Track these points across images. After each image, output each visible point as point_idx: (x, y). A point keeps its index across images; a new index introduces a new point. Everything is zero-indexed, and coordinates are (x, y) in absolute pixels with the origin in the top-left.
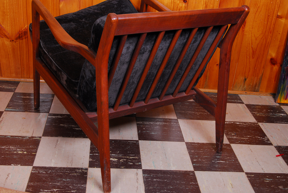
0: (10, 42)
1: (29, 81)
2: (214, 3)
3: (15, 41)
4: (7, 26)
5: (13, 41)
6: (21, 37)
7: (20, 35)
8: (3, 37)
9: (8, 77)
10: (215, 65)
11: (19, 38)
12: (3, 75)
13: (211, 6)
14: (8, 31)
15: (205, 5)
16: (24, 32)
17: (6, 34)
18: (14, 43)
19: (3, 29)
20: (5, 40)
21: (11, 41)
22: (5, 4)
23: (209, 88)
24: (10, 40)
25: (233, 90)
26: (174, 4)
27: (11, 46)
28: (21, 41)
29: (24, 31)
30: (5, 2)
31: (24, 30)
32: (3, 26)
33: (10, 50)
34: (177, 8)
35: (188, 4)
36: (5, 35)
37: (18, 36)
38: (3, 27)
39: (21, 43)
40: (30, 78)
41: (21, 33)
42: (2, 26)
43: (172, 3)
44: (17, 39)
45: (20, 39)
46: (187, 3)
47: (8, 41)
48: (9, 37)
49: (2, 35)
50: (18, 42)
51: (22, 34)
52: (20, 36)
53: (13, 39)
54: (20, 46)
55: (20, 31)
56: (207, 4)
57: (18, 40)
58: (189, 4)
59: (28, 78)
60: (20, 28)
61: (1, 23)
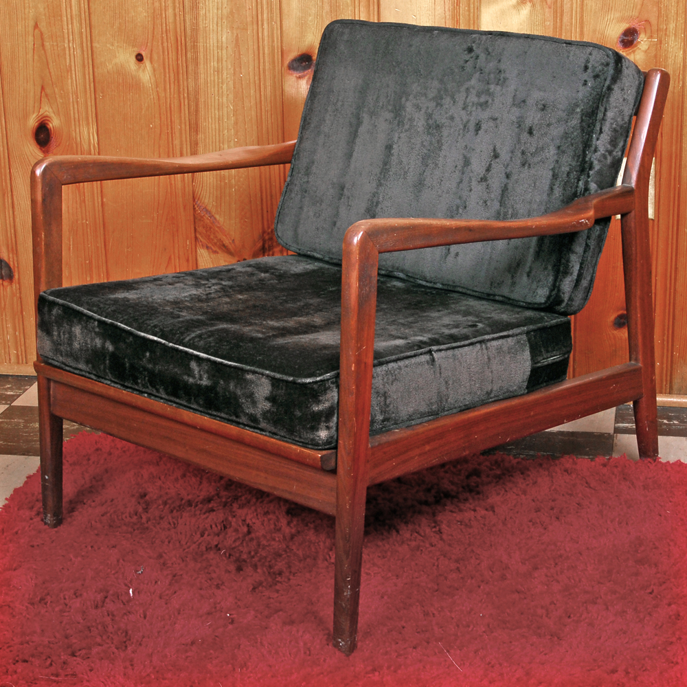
4: (230, 220)
5: (245, 260)
6: (269, 250)
7: (264, 242)
8: (216, 252)
11: (263, 252)
14: (232, 233)
17: (227, 242)
19: (218, 227)
20: (222, 261)
21: (239, 261)
24: (236, 258)
32: (217, 217)
36: (224, 245)
37: (260, 245)
38: (218, 222)
41: (267, 237)
42: (215, 219)
44: (255, 254)
45: (266, 254)
48: (233, 251)
49: (216, 244)
51: (270, 240)
52: (266, 246)
53: (246, 257)
55: (264, 232)
60: (266, 223)
61: (213, 211)
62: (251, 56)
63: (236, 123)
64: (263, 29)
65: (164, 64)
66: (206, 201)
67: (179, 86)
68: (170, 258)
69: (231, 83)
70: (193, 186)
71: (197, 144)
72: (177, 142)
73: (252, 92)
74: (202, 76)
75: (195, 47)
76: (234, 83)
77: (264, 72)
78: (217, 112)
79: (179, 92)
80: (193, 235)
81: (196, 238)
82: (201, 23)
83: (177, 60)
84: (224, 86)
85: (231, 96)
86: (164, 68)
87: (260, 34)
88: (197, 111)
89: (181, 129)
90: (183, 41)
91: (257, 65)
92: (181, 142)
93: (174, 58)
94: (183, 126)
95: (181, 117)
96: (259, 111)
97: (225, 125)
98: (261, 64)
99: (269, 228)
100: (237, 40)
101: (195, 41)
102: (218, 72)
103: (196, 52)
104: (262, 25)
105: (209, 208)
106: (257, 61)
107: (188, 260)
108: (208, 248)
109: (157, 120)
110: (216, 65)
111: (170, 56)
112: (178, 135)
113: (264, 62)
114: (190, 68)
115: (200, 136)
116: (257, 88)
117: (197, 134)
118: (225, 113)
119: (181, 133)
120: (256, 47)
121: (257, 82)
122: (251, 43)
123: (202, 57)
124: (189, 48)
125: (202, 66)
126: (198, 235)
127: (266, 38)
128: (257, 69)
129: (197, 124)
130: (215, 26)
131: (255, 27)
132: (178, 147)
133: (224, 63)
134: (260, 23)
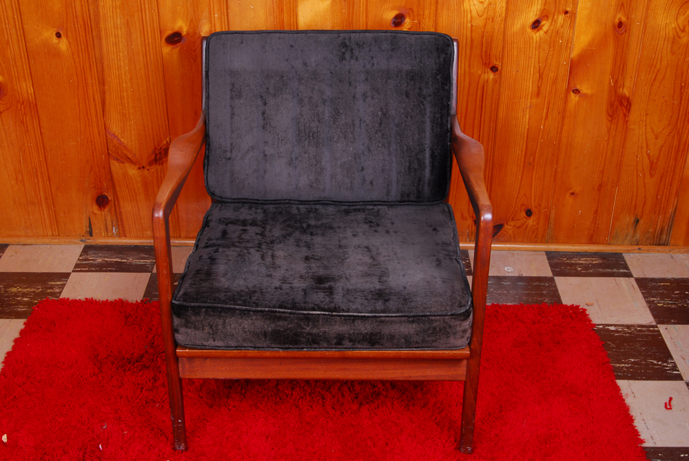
0: (139, 171)
1: (180, 243)
2: (558, 70)
3: (148, 168)
4: (131, 141)
5: (143, 167)
6: (160, 160)
7: (156, 155)
8: (123, 162)
9: (137, 238)
10: (568, 196)
11: (156, 162)
12: (127, 235)
13: (552, 75)
14: (133, 150)
15: (538, 75)
16: (165, 149)
17: (130, 156)
18: (145, 173)
19: (123, 147)
20: (128, 168)
21: (139, 168)
22: (126, 100)
23: (557, 242)
24: (137, 166)
25: (610, 244)
26: (470, 77)
27: (139, 179)
28: (159, 167)
29: (164, 147)
30: (125, 94)
31: (164, 145)
32: (122, 140)
33: (139, 185)
34: (478, 83)
35: (500, 74)
36: (128, 158)
37: (153, 157)
38: (123, 143)
39: (159, 171)
40: (180, 237)
41: (158, 152)
43: (467, 74)
44: (150, 164)
46: (498, 73)
47: (133, 169)
48: (135, 161)
49: (122, 157)
50: (153, 170)
51: (160, 153)
52: (158, 158)
53: (144, 165)
54: (157, 177)
55: (155, 149)
56: (541, 71)
57: (154, 166)
58: (503, 74)
59: (177, 237)
60: (156, 143)
61: (120, 136)
62: (139, 34)
63: (131, 79)
64: (146, 16)
65: (77, 39)
66: (114, 130)
67: (88, 54)
68: (92, 167)
69: (126, 52)
70: (104, 121)
71: (104, 93)
72: (90, 91)
73: (141, 58)
74: (105, 47)
75: (98, 27)
76: (128, 52)
77: (149, 44)
78: (117, 71)
79: (89, 59)
80: (106, 152)
81: (109, 153)
82: (101, 11)
83: (86, 36)
84: (121, 54)
85: (126, 61)
86: (77, 42)
87: (144, 19)
88: (103, 70)
89: (92, 83)
90: (89, 24)
91: (143, 40)
92: (93, 91)
93: (84, 35)
94: (94, 81)
95: (91, 75)
96: (146, 70)
97: (124, 80)
98: (146, 39)
99: (158, 146)
100: (128, 23)
101: (98, 23)
102: (116, 45)
103: (99, 31)
104: (145, 12)
105: (116, 134)
106: (143, 37)
107: (104, 168)
108: (117, 160)
109: (75, 78)
110: (114, 39)
111: (81, 33)
112: (90, 87)
113: (148, 38)
114: (95, 42)
115: (106, 87)
116: (145, 55)
117: (104, 86)
118: (123, 72)
119: (93, 86)
120: (141, 27)
121: (144, 51)
122: (138, 25)
123: (103, 34)
124: (93, 28)
125: (104, 41)
126: (110, 152)
127: (148, 21)
128: (143, 42)
129: (103, 79)
130: (111, 13)
131: (140, 13)
132: (91, 95)
133: (120, 39)
134: (143, 11)
